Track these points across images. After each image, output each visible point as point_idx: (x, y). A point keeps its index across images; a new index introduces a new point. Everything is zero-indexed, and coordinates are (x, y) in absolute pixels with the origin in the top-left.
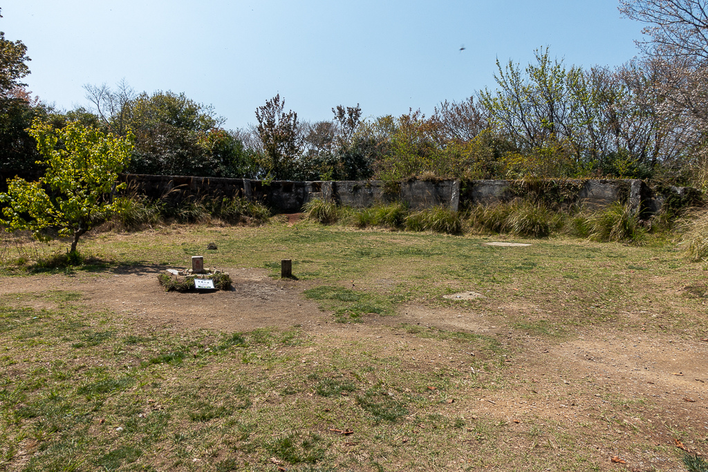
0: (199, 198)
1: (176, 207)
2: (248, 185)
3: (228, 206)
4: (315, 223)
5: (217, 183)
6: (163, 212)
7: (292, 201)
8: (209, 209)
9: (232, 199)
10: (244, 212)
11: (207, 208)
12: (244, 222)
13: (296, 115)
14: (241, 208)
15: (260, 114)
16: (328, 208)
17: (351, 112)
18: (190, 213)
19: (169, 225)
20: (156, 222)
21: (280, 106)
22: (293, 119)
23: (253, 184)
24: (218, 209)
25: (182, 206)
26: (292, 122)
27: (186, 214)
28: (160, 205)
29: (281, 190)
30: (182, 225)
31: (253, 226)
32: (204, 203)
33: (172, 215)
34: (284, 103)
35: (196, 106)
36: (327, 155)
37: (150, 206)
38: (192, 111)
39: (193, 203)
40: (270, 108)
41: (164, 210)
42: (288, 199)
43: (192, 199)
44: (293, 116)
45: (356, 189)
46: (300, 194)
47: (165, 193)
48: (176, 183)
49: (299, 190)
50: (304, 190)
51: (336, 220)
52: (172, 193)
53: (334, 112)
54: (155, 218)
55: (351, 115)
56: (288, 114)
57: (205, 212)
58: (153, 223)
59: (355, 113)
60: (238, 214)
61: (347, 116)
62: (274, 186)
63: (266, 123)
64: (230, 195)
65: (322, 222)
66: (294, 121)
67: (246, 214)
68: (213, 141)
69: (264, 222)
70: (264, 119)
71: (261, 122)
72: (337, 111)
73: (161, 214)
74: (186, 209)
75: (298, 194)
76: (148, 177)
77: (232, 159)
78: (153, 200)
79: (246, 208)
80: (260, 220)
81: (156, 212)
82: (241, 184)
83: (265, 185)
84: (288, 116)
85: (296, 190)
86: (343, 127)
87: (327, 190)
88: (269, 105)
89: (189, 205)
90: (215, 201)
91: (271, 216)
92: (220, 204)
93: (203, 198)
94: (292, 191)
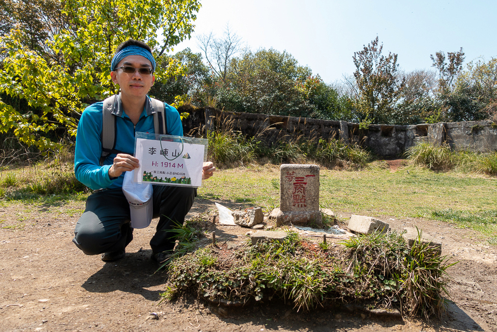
0: (294, 138)
1: (270, 146)
2: (345, 128)
3: (324, 148)
4: (424, 169)
5: (313, 125)
6: (257, 151)
7: (392, 146)
8: (304, 150)
9: (328, 141)
10: (341, 155)
11: (302, 149)
12: (341, 166)
13: (396, 57)
14: (338, 150)
15: (358, 58)
16: (440, 152)
17: (452, 57)
18: (285, 154)
19: (263, 165)
20: (249, 161)
21: (378, 50)
22: (392, 61)
23: (350, 127)
24: (313, 150)
25: (278, 145)
26: (392, 65)
27: (280, 154)
28: (255, 143)
29: (379, 134)
30: (275, 166)
31: (351, 171)
32: (299, 143)
33: (266, 155)
34: (382, 48)
35: (294, 60)
36: (427, 101)
37: (244, 144)
38: (291, 64)
39: (288, 143)
40: (367, 53)
41: (258, 150)
42: (386, 145)
43: (288, 138)
44: (394, 57)
45: (476, 130)
46: (400, 139)
47: (260, 132)
48: (271, 121)
49: (399, 135)
50: (406, 135)
51: (451, 167)
52: (267, 131)
53: (433, 59)
54: (249, 156)
55: (452, 61)
56: (388, 57)
57: (300, 153)
58: (246, 162)
59: (457, 59)
60: (335, 158)
61: (447, 61)
62: (372, 130)
63: (363, 68)
64: (327, 136)
65: (432, 169)
66: (394, 64)
67: (343, 157)
68: (309, 87)
69: (362, 167)
70: (361, 64)
71: (358, 67)
72: (435, 57)
73: (254, 152)
74: (281, 148)
75: (398, 139)
76: (244, 115)
77: (328, 105)
78: (248, 138)
79: (343, 151)
80: (358, 164)
81: (250, 150)
82: (337, 126)
83: (363, 129)
84: (387, 59)
85: (396, 135)
86: (442, 74)
87: (435, 134)
88: (366, 49)
89: (284, 144)
90: (311, 142)
91: (371, 161)
92: (316, 145)
93: (298, 138)
94: (391, 136)
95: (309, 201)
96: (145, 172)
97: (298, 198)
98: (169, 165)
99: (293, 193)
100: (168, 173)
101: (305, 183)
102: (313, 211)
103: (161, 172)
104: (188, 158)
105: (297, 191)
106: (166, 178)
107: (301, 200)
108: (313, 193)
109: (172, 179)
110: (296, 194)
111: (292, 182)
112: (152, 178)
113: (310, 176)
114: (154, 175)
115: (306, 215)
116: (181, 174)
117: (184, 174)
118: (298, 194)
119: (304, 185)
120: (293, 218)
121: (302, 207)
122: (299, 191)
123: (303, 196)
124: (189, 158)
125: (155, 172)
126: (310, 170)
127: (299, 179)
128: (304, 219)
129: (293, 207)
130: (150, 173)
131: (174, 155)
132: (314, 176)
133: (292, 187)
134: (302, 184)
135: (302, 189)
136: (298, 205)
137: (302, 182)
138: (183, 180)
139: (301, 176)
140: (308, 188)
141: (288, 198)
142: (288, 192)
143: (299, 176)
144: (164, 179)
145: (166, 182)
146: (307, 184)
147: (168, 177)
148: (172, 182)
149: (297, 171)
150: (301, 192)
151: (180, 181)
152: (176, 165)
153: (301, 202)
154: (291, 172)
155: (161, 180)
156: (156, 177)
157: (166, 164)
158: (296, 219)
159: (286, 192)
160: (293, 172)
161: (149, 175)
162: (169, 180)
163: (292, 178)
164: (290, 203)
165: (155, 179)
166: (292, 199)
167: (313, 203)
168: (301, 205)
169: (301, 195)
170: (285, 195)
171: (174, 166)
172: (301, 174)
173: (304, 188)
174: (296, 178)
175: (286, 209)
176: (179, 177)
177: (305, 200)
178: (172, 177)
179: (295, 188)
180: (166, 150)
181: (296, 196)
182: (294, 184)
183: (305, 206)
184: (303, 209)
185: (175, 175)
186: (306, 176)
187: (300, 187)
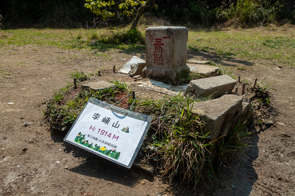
95: (165, 60)
96: (80, 134)
97: (157, 57)
98: (105, 133)
99: (154, 53)
100: (100, 141)
101: (163, 44)
102: (168, 69)
103: (94, 138)
104: (126, 132)
105: (157, 51)
106: (96, 145)
107: (159, 58)
108: (168, 53)
109: (102, 148)
110: (156, 53)
111: (153, 43)
112: (83, 141)
113: (166, 37)
114: (87, 138)
115: (162, 72)
116: (112, 146)
117: (116, 147)
118: (157, 53)
119: (162, 46)
120: (153, 73)
121: (160, 65)
122: (158, 51)
123: (161, 56)
124: (128, 132)
125: (89, 136)
126: (167, 32)
127: (158, 40)
128: (160, 75)
129: (154, 64)
130: (84, 136)
131: (114, 125)
132: (170, 38)
133: (153, 47)
134: (160, 45)
135: (160, 49)
136: (158, 63)
137: (160, 43)
138: (111, 152)
139: (159, 38)
140: (165, 49)
141: (150, 56)
142: (150, 52)
143: (158, 37)
144: (93, 146)
145: (94, 149)
146: (164, 45)
147: (98, 145)
148: (100, 151)
149: (156, 33)
150: (160, 52)
151: (108, 153)
152: (112, 136)
153: (160, 60)
154: (152, 34)
155: (90, 146)
156: (87, 141)
157: (103, 131)
158: (154, 74)
159: (149, 51)
160: (154, 34)
161: (82, 137)
162: (98, 148)
163: (153, 39)
164: (151, 61)
165: (86, 142)
166: (153, 57)
167: (168, 62)
168: (160, 63)
169: (160, 54)
170: (148, 54)
171: (110, 136)
172: (159, 36)
173: (162, 48)
174: (156, 39)
175: (149, 65)
176: (109, 148)
177: (162, 59)
178: (102, 146)
179: (155, 48)
180: (109, 118)
181: (156, 55)
182: (155, 44)
183: (163, 64)
184: (161, 67)
185: (106, 146)
186: (164, 38)
187: (159, 48)
